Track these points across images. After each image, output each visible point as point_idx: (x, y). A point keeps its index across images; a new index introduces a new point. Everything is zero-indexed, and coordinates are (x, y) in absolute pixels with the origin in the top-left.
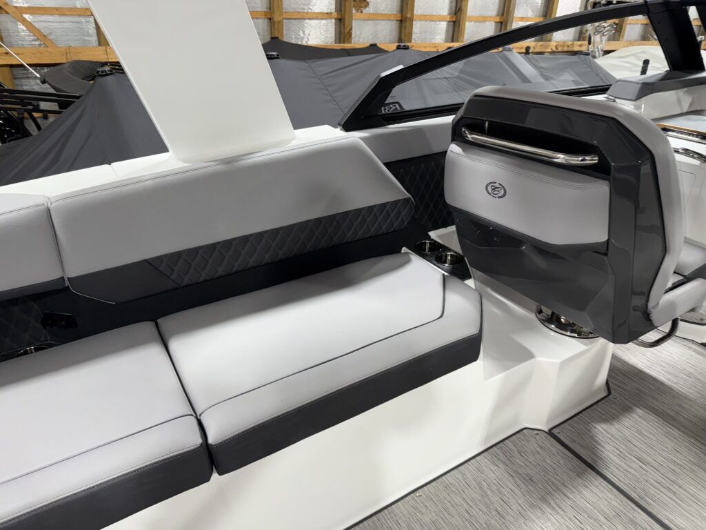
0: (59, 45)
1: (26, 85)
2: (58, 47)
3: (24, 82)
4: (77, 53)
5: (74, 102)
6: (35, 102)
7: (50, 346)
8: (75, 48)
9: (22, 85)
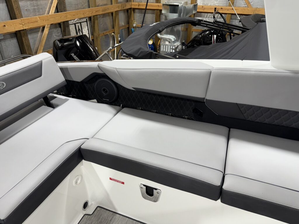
0: (253, 7)
1: (234, 22)
2: (252, 8)
3: (234, 21)
4: (259, 11)
5: (246, 31)
6: (232, 29)
7: (192, 119)
8: (259, 9)
9: (232, 22)
